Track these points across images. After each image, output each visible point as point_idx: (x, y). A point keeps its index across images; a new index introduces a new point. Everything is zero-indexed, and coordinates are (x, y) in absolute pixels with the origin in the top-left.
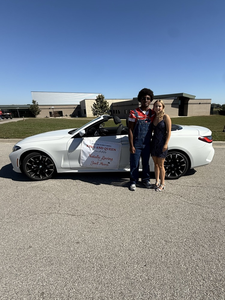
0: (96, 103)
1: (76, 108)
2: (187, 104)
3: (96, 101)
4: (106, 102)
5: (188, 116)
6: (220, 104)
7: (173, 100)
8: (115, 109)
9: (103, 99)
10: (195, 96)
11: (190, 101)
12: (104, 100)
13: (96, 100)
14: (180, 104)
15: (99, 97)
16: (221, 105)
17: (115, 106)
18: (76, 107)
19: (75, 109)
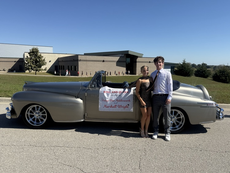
0: (29, 57)
1: (17, 62)
2: (136, 62)
3: (29, 55)
4: (40, 55)
5: (137, 75)
6: (195, 64)
7: (119, 57)
8: (60, 64)
9: (37, 53)
10: (143, 55)
11: (138, 60)
12: (39, 54)
13: (29, 53)
14: (129, 62)
15: (33, 50)
16: (197, 65)
17: (60, 62)
18: (17, 60)
19: (15, 63)
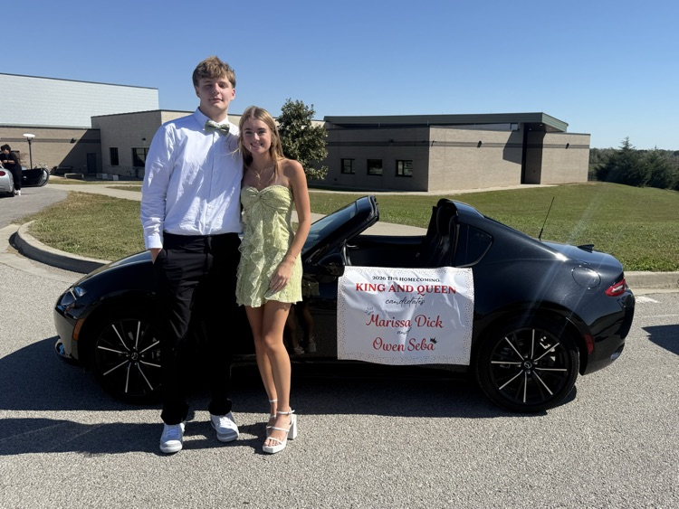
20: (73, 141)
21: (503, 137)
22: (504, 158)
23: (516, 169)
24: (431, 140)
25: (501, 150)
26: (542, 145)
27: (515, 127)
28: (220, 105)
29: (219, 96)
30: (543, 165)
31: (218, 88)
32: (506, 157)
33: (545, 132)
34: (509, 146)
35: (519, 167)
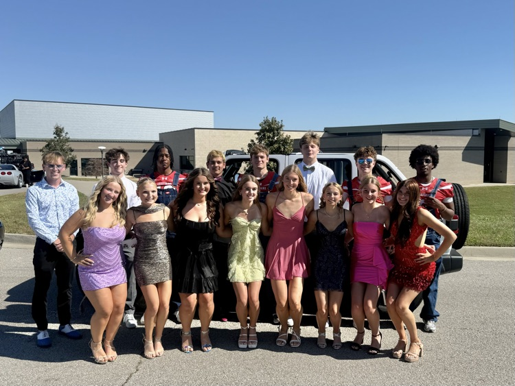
1: (150, 151)
11: (512, 142)
19: (145, 154)
20: (144, 151)
21: (463, 141)
22: (463, 160)
23: (479, 169)
24: (383, 145)
25: (460, 153)
26: (507, 147)
27: (476, 132)
28: (311, 156)
29: (311, 152)
30: (508, 167)
31: (311, 148)
32: (465, 159)
33: (511, 136)
34: (467, 149)
35: (481, 168)
